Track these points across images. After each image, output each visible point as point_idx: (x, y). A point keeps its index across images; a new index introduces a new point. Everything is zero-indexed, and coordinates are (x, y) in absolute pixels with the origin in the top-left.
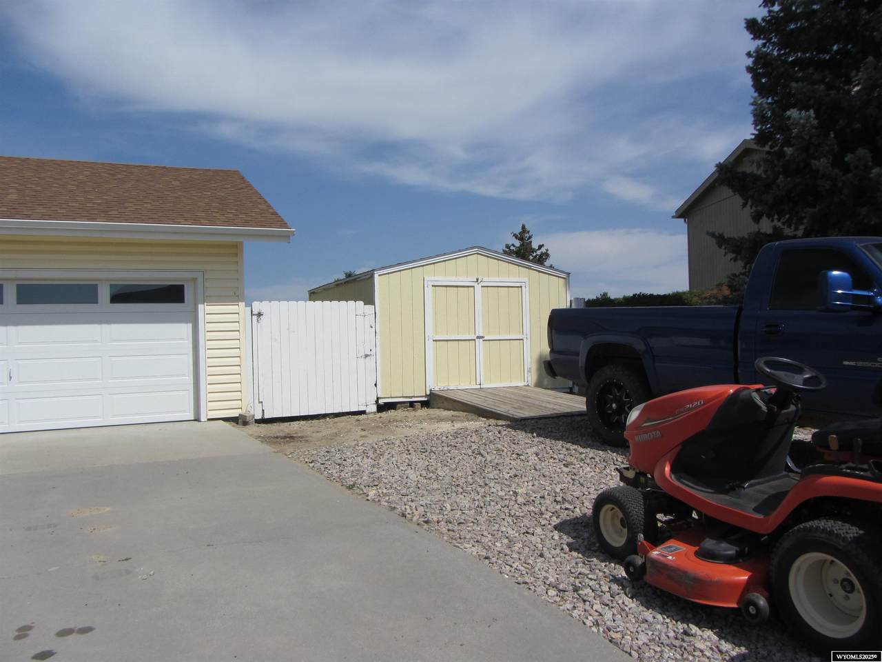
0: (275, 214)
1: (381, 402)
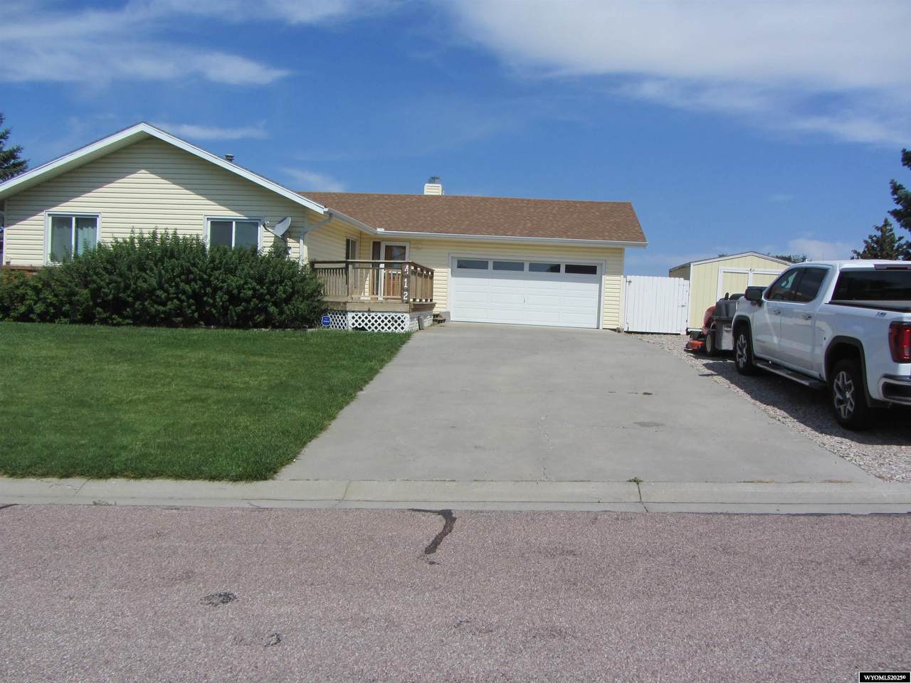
0: (642, 233)
1: (689, 330)
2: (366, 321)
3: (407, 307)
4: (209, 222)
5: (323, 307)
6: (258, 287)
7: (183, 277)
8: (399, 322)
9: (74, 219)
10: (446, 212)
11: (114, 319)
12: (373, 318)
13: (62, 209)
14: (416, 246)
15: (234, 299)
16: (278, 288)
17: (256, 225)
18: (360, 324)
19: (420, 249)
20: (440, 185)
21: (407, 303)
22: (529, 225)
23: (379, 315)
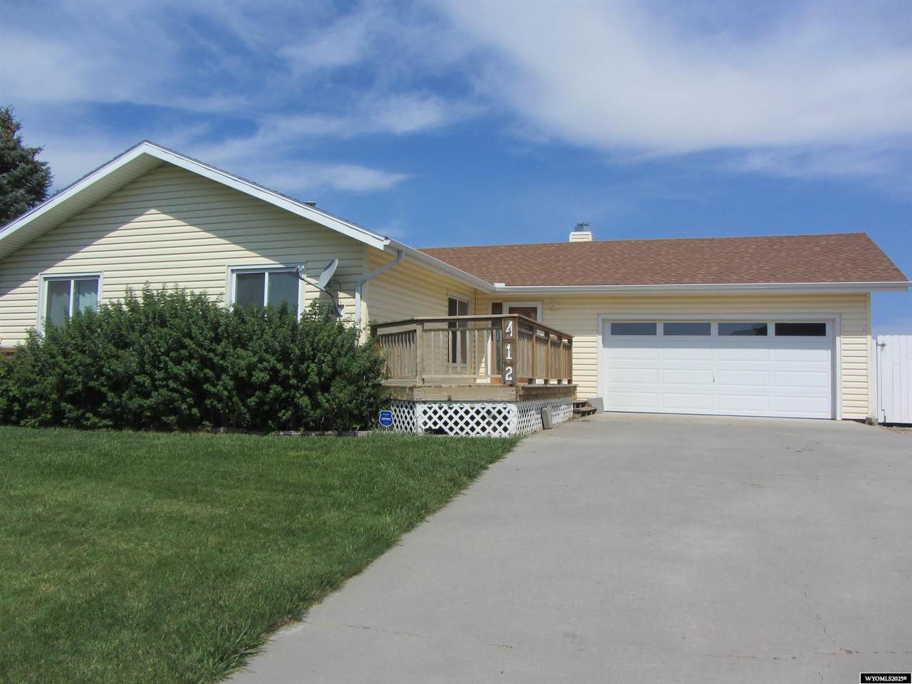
2: (446, 418)
3: (511, 393)
4: (235, 275)
5: (384, 396)
6: (279, 366)
7: (173, 354)
8: (500, 418)
9: (72, 282)
10: (594, 259)
11: (88, 419)
12: (456, 412)
13: (62, 269)
14: (550, 306)
15: (244, 387)
16: (308, 367)
17: (297, 276)
18: (435, 424)
19: (557, 310)
20: (589, 233)
21: (511, 386)
22: (715, 268)
23: (467, 407)
